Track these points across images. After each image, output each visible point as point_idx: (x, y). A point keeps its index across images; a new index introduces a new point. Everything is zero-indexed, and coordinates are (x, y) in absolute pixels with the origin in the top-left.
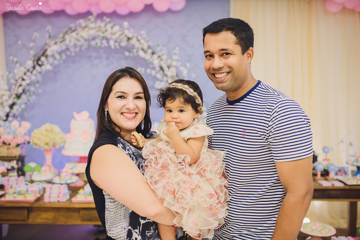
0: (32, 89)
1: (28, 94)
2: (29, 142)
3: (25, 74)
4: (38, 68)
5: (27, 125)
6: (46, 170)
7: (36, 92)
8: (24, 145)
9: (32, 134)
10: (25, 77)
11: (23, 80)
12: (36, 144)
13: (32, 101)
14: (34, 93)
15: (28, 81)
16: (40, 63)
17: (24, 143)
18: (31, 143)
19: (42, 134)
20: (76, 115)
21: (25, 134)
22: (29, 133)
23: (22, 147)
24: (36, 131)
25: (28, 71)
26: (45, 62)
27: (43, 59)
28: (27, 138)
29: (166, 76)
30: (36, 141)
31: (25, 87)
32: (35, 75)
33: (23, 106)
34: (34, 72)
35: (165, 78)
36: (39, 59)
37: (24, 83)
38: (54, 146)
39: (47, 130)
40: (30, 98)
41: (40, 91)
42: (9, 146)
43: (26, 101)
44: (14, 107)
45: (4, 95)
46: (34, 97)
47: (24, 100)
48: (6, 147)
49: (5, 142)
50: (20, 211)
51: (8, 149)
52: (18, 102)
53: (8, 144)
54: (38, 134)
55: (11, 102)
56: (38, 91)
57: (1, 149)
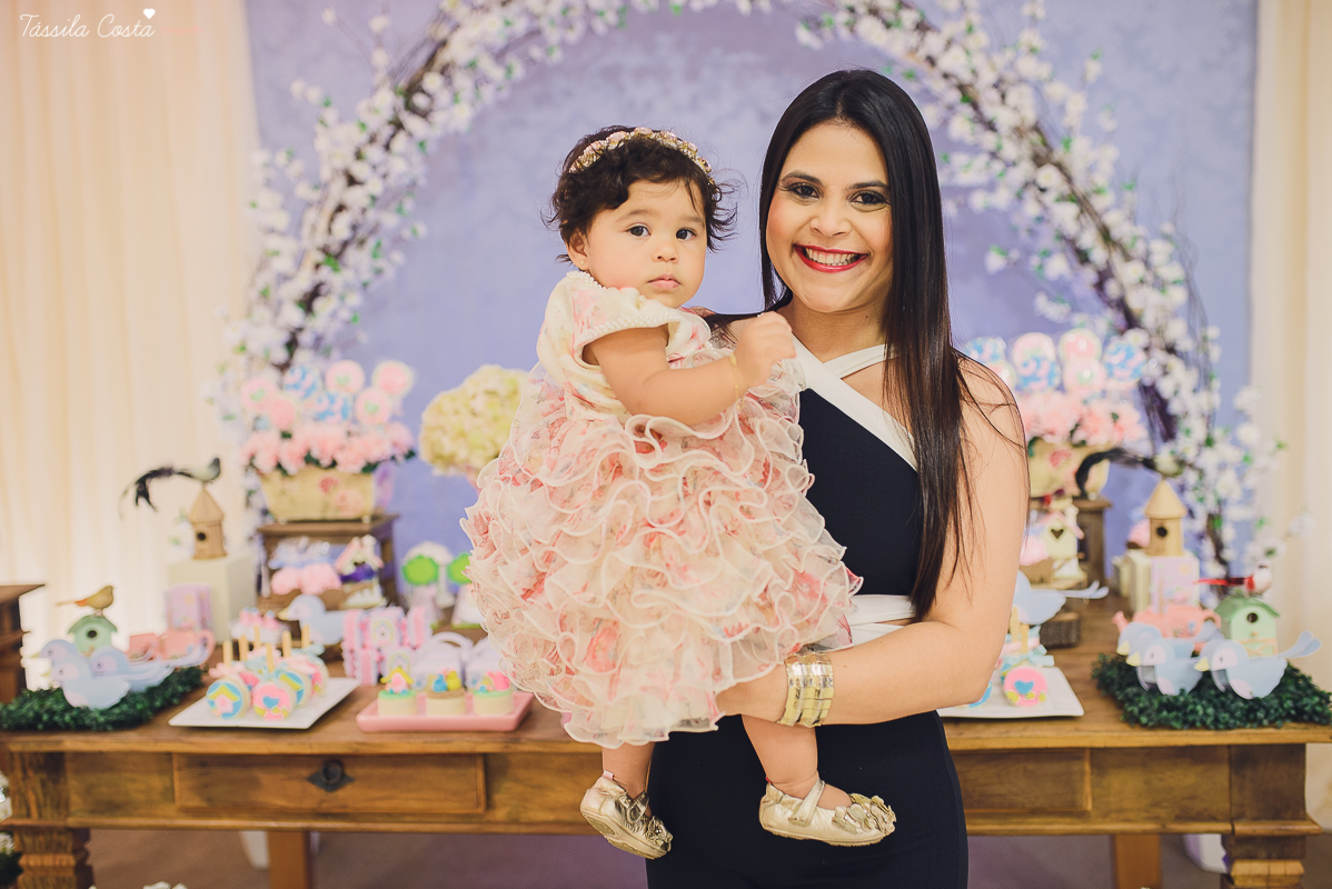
0: (390, 220)
1: (371, 243)
2: (411, 454)
3: (359, 156)
4: (413, 123)
5: (396, 376)
7: (407, 234)
8: (391, 465)
9: (428, 417)
10: (360, 170)
11: (352, 181)
12: (449, 461)
13: (390, 273)
14: (398, 241)
15: (375, 186)
16: (420, 101)
17: (393, 458)
18: (424, 454)
19: (474, 414)
21: (394, 418)
22: (411, 409)
23: (385, 476)
24: (444, 400)
25: (372, 140)
26: (443, 97)
27: (432, 82)
28: (403, 436)
29: (991, 126)
30: (448, 446)
31: (364, 211)
32: (404, 156)
33: (354, 300)
34: (400, 142)
35: (989, 140)
36: (414, 88)
37: (356, 197)
39: (491, 393)
40: (381, 263)
41: (422, 229)
42: (331, 474)
43: (366, 275)
44: (318, 304)
45: (276, 253)
46: (398, 257)
47: (357, 271)
48: (317, 475)
49: (315, 454)
50: (451, 771)
51: (325, 485)
52: (334, 279)
53: (326, 462)
54: (457, 412)
55: (303, 283)
56: (414, 232)
57: (293, 487)
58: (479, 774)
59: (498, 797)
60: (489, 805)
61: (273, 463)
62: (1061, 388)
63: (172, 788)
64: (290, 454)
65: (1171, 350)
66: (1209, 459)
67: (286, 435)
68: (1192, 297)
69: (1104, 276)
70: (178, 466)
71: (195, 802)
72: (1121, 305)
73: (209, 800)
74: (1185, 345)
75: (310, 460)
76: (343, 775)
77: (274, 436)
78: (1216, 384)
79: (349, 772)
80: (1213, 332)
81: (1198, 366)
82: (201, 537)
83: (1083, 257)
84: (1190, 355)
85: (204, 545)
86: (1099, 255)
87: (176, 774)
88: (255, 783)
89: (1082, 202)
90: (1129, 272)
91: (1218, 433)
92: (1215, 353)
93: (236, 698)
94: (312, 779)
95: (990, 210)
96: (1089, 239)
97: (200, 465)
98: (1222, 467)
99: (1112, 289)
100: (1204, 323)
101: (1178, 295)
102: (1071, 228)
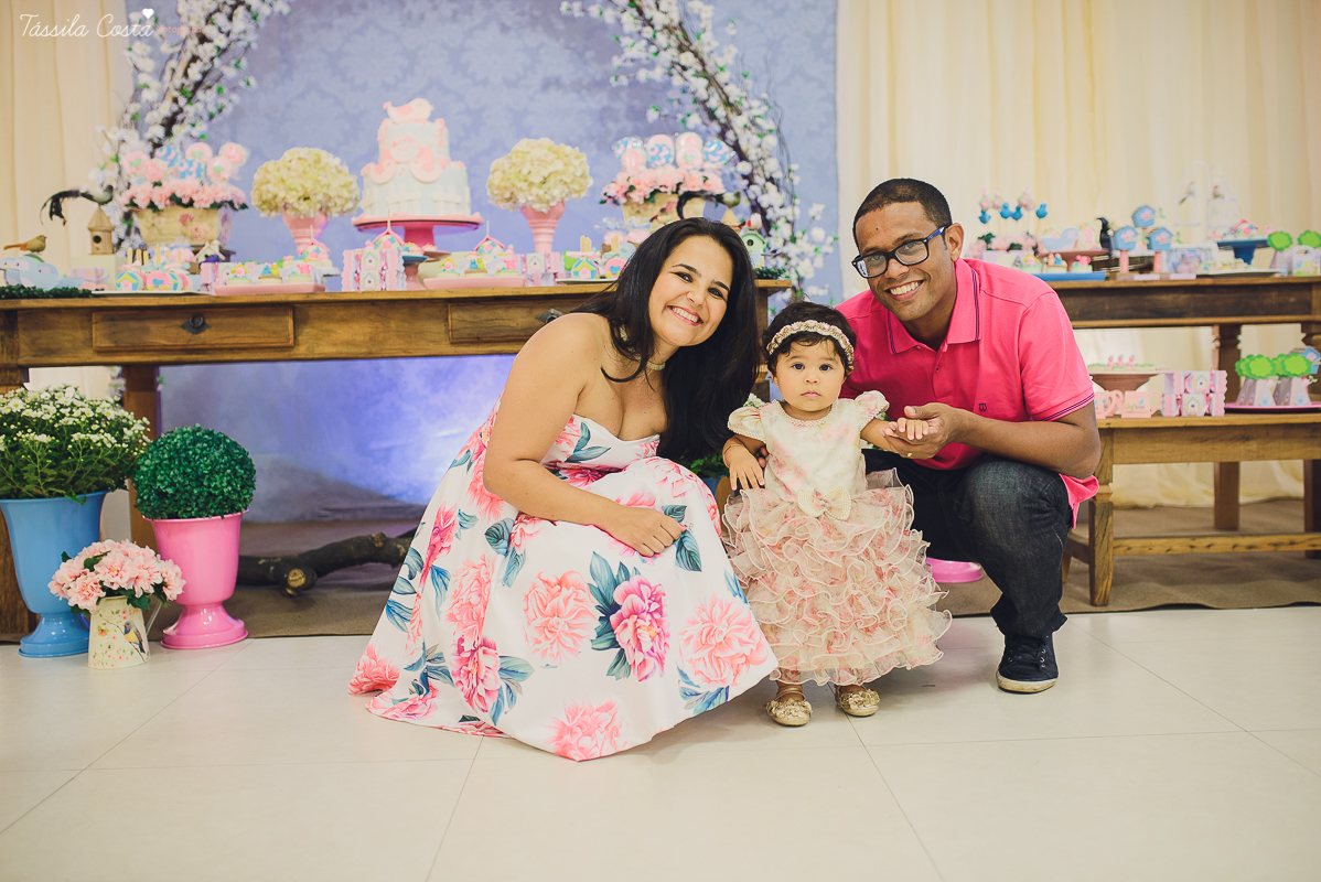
0: (230, 72)
1: (216, 87)
2: (244, 205)
3: (209, 20)
5: (233, 155)
6: (317, 251)
7: (242, 84)
8: (230, 209)
9: (257, 177)
10: (209, 31)
11: (203, 39)
14: (235, 87)
15: (220, 41)
17: (232, 204)
18: (253, 205)
20: (392, 111)
21: (232, 182)
22: (245, 176)
23: (225, 217)
24: (269, 165)
29: (649, 23)
30: (271, 192)
31: (212, 61)
35: (648, 32)
37: (206, 50)
38: (324, 210)
39: (302, 160)
40: (223, 101)
41: (252, 81)
42: (189, 211)
43: (212, 109)
44: (175, 129)
45: (147, 86)
46: (235, 97)
47: (206, 105)
48: (181, 211)
49: (179, 195)
50: (273, 319)
51: (184, 220)
52: (190, 110)
53: (185, 201)
54: (278, 170)
55: (166, 109)
56: (248, 84)
57: (162, 220)
58: (291, 322)
59: (300, 338)
60: (296, 343)
61: (147, 203)
62: (675, 164)
63: (91, 339)
64: (160, 197)
65: (771, 180)
66: (791, 249)
67: (157, 184)
68: (781, 142)
69: (726, 127)
70: (82, 191)
71: (106, 344)
72: (736, 147)
73: (116, 342)
74: (778, 175)
75: (175, 200)
76: (204, 324)
77: (149, 186)
78: (797, 201)
79: (207, 322)
80: (794, 167)
81: (787, 192)
82: (97, 239)
83: (712, 115)
84: (781, 183)
85: (97, 245)
86: (721, 113)
87: (94, 326)
88: (147, 330)
89: (711, 80)
90: (739, 122)
91: (798, 234)
92: (797, 180)
93: (134, 281)
94: (183, 327)
95: (650, 81)
96: (714, 102)
97: (99, 193)
98: (801, 256)
99: (730, 135)
100: (789, 162)
101: (772, 140)
102: (703, 94)
